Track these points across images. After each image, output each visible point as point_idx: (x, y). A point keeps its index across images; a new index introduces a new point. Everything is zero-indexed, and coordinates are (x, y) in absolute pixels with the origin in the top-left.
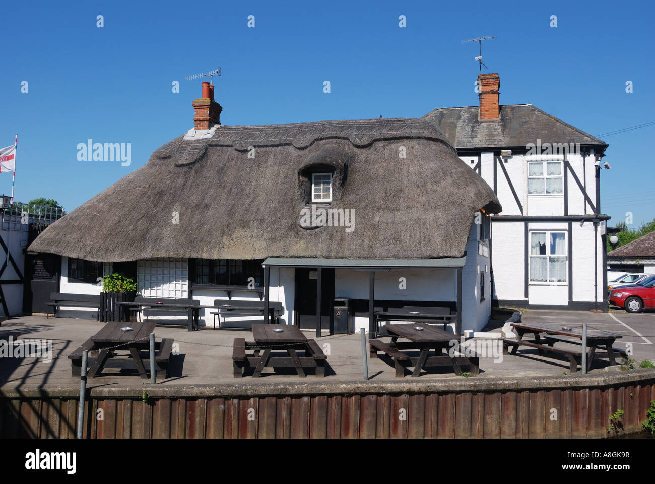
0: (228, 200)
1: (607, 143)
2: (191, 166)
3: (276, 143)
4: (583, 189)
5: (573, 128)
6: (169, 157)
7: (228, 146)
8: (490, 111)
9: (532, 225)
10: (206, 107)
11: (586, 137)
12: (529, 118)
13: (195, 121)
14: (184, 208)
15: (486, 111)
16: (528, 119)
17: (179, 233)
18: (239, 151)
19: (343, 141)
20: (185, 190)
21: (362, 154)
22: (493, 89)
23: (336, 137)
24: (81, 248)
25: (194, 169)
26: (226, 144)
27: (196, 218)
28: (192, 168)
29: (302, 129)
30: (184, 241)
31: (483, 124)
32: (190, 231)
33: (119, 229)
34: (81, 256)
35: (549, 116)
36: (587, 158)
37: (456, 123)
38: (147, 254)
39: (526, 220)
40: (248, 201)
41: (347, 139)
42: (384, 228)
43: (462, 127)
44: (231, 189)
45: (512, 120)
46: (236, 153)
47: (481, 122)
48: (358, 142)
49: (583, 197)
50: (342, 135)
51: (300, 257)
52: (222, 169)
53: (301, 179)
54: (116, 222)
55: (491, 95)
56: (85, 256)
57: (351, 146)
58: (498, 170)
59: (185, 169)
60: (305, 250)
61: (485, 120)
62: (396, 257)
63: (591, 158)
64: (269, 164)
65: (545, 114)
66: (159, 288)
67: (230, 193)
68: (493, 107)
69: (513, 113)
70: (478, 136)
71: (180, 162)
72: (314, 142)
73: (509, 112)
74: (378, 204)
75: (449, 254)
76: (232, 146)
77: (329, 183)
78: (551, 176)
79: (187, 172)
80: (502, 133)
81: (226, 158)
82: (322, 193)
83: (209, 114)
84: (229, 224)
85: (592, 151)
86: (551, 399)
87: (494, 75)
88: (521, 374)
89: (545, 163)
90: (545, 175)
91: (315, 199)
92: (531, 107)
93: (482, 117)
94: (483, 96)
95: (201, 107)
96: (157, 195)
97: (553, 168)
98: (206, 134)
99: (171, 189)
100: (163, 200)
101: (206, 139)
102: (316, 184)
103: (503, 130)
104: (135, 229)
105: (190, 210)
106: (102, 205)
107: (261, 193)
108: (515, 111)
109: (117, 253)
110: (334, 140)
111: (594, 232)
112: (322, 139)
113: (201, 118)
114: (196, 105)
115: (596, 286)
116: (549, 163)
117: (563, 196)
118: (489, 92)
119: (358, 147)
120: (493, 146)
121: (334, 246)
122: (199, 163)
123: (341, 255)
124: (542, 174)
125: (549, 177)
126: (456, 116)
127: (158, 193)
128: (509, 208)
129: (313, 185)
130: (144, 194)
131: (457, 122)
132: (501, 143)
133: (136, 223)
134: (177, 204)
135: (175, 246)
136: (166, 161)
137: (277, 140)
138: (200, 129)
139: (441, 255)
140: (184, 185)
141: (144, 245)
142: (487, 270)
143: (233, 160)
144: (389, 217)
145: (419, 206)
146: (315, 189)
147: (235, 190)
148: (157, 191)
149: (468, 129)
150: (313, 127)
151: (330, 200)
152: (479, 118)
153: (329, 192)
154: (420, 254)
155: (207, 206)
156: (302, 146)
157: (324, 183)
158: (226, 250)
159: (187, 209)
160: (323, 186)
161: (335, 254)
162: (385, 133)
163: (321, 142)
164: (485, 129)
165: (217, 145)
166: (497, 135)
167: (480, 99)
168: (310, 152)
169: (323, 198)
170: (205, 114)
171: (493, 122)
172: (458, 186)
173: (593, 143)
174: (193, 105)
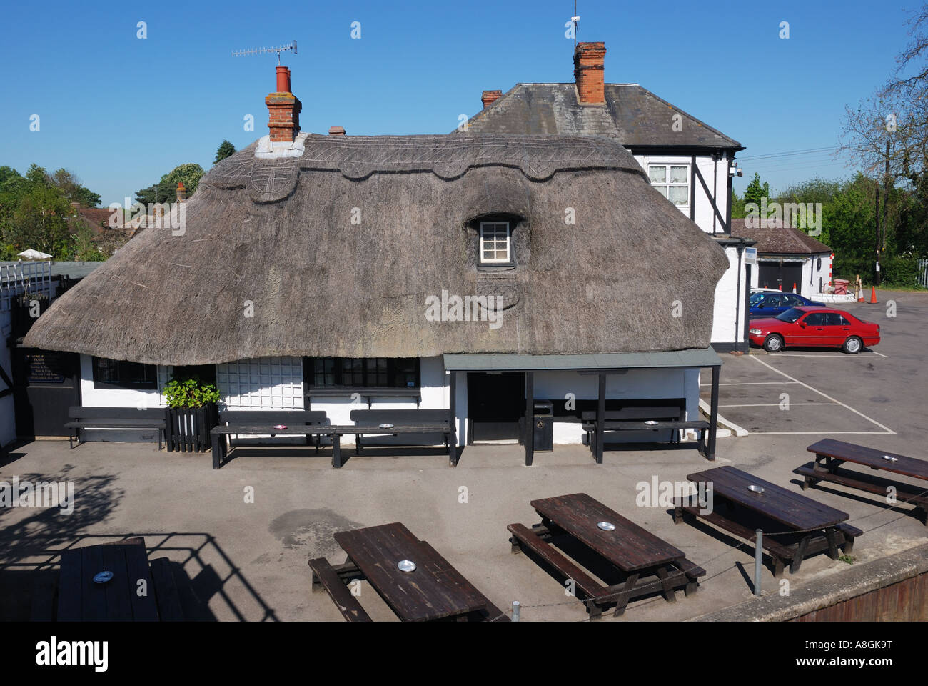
0: (355, 260)
1: (741, 145)
2: (282, 203)
3: (407, 169)
4: (713, 201)
5: (699, 122)
6: (241, 187)
7: (332, 170)
8: (593, 93)
10: (288, 106)
11: (716, 136)
12: (640, 104)
13: (270, 128)
14: (287, 274)
15: (589, 92)
16: (640, 106)
17: (292, 317)
18: (352, 179)
19: (512, 171)
20: (280, 243)
21: (543, 191)
22: (597, 63)
23: (500, 165)
24: (128, 345)
25: (286, 208)
26: (328, 167)
27: (312, 290)
28: (282, 207)
29: (439, 145)
30: (303, 329)
31: (585, 109)
32: (309, 313)
33: (188, 312)
34: (132, 357)
35: (664, 102)
36: (719, 162)
37: (550, 106)
38: (246, 353)
40: (388, 264)
41: (517, 167)
42: (603, 308)
43: (562, 115)
44: (354, 242)
45: (622, 107)
46: (346, 183)
47: (584, 107)
48: (533, 173)
49: (712, 210)
50: (509, 161)
51: (492, 353)
52: (331, 208)
53: (468, 231)
54: (181, 299)
55: (594, 71)
56: (139, 358)
57: (525, 179)
59: (273, 208)
60: (498, 342)
61: (587, 103)
62: (626, 350)
63: (723, 163)
64: (403, 202)
65: (659, 100)
66: (254, 394)
67: (355, 248)
68: (597, 87)
69: (619, 96)
70: (585, 128)
71: (264, 198)
72: (467, 170)
73: (614, 93)
74: (585, 272)
75: (695, 345)
76: (338, 171)
77: (505, 237)
78: (675, 184)
79: (276, 214)
80: (613, 124)
81: (333, 190)
82: (495, 250)
83: (293, 118)
84: (369, 301)
85: (725, 154)
87: (600, 45)
89: (668, 167)
90: (668, 183)
91: (485, 258)
92: (639, 87)
93: (584, 100)
94: (584, 72)
95: (280, 107)
96: (235, 251)
97: (678, 173)
98: (290, 149)
99: (257, 241)
100: (249, 260)
101: (294, 158)
102: (486, 237)
103: (615, 121)
104: (215, 308)
105: (297, 278)
106: (143, 268)
107: (405, 249)
108: (620, 93)
109: (194, 351)
110: (499, 169)
111: (738, 260)
112: (478, 166)
113: (281, 124)
114: (271, 102)
115: (737, 323)
116: (674, 166)
117: (689, 209)
118: (592, 67)
119: (534, 180)
121: (539, 336)
122: (293, 198)
123: (552, 350)
124: (664, 180)
125: (672, 184)
126: (548, 97)
127: (238, 248)
129: (482, 239)
130: (214, 251)
131: (552, 105)
132: (616, 139)
133: (215, 300)
134: (273, 267)
135: (290, 338)
136: (233, 193)
137: (408, 163)
138: (279, 140)
139: (685, 346)
140: (277, 235)
141: (239, 339)
143: (344, 193)
144: (606, 291)
145: (642, 275)
146: (485, 244)
147: (361, 244)
148: (234, 244)
149: (569, 115)
151: (507, 260)
152: (578, 100)
153: (506, 248)
154: (658, 346)
155: (324, 271)
156: (449, 176)
157: (498, 236)
158: (374, 343)
159: (292, 275)
160: (497, 239)
161: (543, 347)
162: (568, 160)
163: (478, 170)
164: (590, 117)
165: (315, 169)
166: (608, 128)
168: (465, 185)
169: (497, 258)
170: (286, 118)
171: (598, 107)
173: (726, 144)
174: (266, 103)
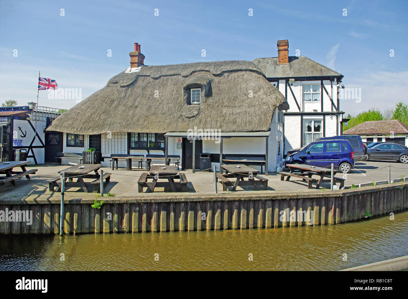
1: (343, 75)
3: (172, 74)
5: (326, 67)
6: (117, 82)
9: (305, 117)
10: (136, 56)
11: (332, 72)
12: (303, 63)
13: (131, 63)
15: (282, 60)
19: (207, 73)
20: (125, 99)
21: (216, 79)
22: (285, 48)
23: (203, 71)
24: (71, 130)
26: (147, 75)
28: (129, 87)
29: (185, 66)
35: (313, 61)
37: (266, 65)
39: (302, 114)
41: (209, 71)
45: (295, 64)
46: (152, 80)
47: (279, 65)
48: (215, 73)
49: (331, 102)
50: (206, 69)
51: (183, 132)
52: (144, 88)
53: (185, 92)
55: (284, 51)
57: (211, 75)
58: (287, 89)
59: (126, 88)
60: (187, 128)
61: (281, 64)
62: (234, 132)
63: (335, 83)
64: (169, 84)
65: (312, 61)
66: (113, 149)
68: (285, 58)
69: (295, 60)
70: (277, 72)
71: (123, 85)
72: (192, 73)
74: (225, 104)
75: (261, 130)
76: (149, 76)
77: (199, 94)
78: (314, 92)
79: (126, 90)
81: (147, 82)
82: (196, 99)
83: (138, 60)
85: (336, 79)
86: (315, 203)
87: (286, 41)
88: (299, 190)
89: (311, 86)
90: (312, 92)
91: (192, 102)
92: (305, 57)
93: (280, 62)
94: (280, 52)
95: (134, 56)
97: (315, 88)
98: (136, 70)
101: (136, 72)
102: (193, 94)
103: (290, 69)
104: (99, 119)
106: (83, 107)
111: (336, 120)
112: (196, 71)
113: (134, 62)
116: (314, 85)
117: (321, 103)
119: (215, 75)
120: (285, 77)
122: (133, 85)
124: (310, 91)
126: (267, 62)
127: (111, 100)
128: (293, 108)
129: (191, 95)
132: (289, 75)
136: (115, 84)
137: (172, 72)
138: (133, 67)
139: (257, 130)
140: (125, 97)
142: (282, 139)
143: (150, 83)
144: (230, 110)
146: (192, 97)
149: (273, 68)
150: (192, 65)
151: (200, 102)
152: (278, 63)
154: (246, 130)
155: (136, 107)
156: (185, 75)
160: (197, 95)
162: (229, 68)
163: (196, 73)
164: (281, 68)
165: (142, 76)
166: (287, 71)
167: (279, 53)
168: (190, 78)
169: (197, 102)
170: (136, 59)
171: (285, 65)
172: (266, 94)
173: (336, 75)
174: (130, 55)
